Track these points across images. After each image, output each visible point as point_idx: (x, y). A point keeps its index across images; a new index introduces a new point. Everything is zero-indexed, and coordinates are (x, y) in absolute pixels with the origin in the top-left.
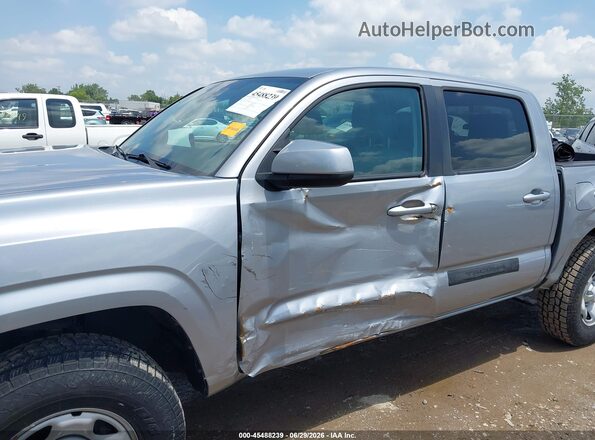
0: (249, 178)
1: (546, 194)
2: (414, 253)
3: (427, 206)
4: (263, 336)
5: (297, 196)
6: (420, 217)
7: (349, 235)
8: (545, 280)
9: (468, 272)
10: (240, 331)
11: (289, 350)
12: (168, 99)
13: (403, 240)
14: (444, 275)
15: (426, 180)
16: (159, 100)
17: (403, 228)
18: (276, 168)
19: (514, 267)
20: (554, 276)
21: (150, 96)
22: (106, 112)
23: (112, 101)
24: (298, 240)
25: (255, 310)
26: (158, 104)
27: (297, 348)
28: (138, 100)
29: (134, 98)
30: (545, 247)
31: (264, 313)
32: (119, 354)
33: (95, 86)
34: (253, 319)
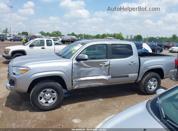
0: (74, 59)
1: (134, 63)
2: (104, 72)
3: (106, 64)
4: (76, 83)
5: (82, 62)
6: (105, 66)
7: (92, 68)
8: (137, 80)
9: (116, 76)
10: (72, 81)
11: (81, 85)
12: (78, 35)
13: (102, 70)
14: (110, 76)
15: (106, 60)
16: (75, 35)
17: (102, 68)
18: (78, 58)
19: (128, 76)
20: (140, 79)
21: (73, 34)
22: (60, 40)
23: (63, 36)
24: (82, 69)
25: (75, 79)
26: (75, 36)
27: (82, 85)
28: (70, 35)
29: (69, 35)
30: (136, 73)
31: (77, 79)
32: (55, 82)
33: (58, 31)
34: (74, 80)
